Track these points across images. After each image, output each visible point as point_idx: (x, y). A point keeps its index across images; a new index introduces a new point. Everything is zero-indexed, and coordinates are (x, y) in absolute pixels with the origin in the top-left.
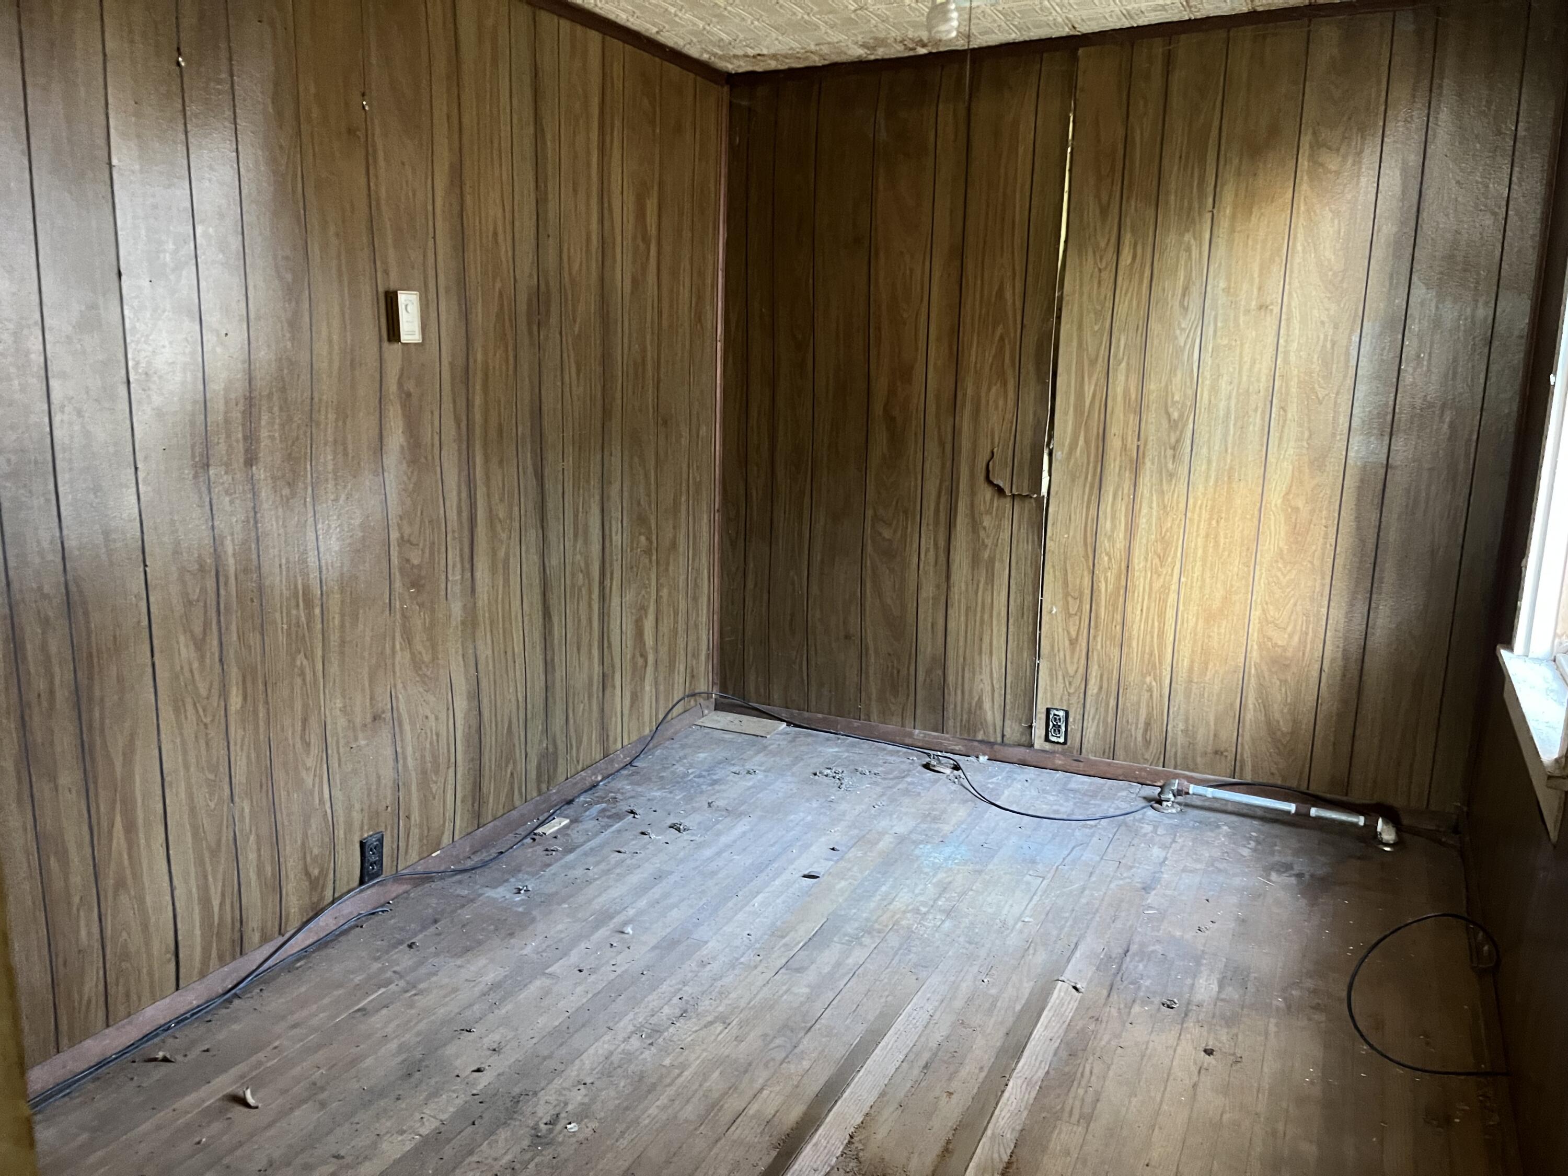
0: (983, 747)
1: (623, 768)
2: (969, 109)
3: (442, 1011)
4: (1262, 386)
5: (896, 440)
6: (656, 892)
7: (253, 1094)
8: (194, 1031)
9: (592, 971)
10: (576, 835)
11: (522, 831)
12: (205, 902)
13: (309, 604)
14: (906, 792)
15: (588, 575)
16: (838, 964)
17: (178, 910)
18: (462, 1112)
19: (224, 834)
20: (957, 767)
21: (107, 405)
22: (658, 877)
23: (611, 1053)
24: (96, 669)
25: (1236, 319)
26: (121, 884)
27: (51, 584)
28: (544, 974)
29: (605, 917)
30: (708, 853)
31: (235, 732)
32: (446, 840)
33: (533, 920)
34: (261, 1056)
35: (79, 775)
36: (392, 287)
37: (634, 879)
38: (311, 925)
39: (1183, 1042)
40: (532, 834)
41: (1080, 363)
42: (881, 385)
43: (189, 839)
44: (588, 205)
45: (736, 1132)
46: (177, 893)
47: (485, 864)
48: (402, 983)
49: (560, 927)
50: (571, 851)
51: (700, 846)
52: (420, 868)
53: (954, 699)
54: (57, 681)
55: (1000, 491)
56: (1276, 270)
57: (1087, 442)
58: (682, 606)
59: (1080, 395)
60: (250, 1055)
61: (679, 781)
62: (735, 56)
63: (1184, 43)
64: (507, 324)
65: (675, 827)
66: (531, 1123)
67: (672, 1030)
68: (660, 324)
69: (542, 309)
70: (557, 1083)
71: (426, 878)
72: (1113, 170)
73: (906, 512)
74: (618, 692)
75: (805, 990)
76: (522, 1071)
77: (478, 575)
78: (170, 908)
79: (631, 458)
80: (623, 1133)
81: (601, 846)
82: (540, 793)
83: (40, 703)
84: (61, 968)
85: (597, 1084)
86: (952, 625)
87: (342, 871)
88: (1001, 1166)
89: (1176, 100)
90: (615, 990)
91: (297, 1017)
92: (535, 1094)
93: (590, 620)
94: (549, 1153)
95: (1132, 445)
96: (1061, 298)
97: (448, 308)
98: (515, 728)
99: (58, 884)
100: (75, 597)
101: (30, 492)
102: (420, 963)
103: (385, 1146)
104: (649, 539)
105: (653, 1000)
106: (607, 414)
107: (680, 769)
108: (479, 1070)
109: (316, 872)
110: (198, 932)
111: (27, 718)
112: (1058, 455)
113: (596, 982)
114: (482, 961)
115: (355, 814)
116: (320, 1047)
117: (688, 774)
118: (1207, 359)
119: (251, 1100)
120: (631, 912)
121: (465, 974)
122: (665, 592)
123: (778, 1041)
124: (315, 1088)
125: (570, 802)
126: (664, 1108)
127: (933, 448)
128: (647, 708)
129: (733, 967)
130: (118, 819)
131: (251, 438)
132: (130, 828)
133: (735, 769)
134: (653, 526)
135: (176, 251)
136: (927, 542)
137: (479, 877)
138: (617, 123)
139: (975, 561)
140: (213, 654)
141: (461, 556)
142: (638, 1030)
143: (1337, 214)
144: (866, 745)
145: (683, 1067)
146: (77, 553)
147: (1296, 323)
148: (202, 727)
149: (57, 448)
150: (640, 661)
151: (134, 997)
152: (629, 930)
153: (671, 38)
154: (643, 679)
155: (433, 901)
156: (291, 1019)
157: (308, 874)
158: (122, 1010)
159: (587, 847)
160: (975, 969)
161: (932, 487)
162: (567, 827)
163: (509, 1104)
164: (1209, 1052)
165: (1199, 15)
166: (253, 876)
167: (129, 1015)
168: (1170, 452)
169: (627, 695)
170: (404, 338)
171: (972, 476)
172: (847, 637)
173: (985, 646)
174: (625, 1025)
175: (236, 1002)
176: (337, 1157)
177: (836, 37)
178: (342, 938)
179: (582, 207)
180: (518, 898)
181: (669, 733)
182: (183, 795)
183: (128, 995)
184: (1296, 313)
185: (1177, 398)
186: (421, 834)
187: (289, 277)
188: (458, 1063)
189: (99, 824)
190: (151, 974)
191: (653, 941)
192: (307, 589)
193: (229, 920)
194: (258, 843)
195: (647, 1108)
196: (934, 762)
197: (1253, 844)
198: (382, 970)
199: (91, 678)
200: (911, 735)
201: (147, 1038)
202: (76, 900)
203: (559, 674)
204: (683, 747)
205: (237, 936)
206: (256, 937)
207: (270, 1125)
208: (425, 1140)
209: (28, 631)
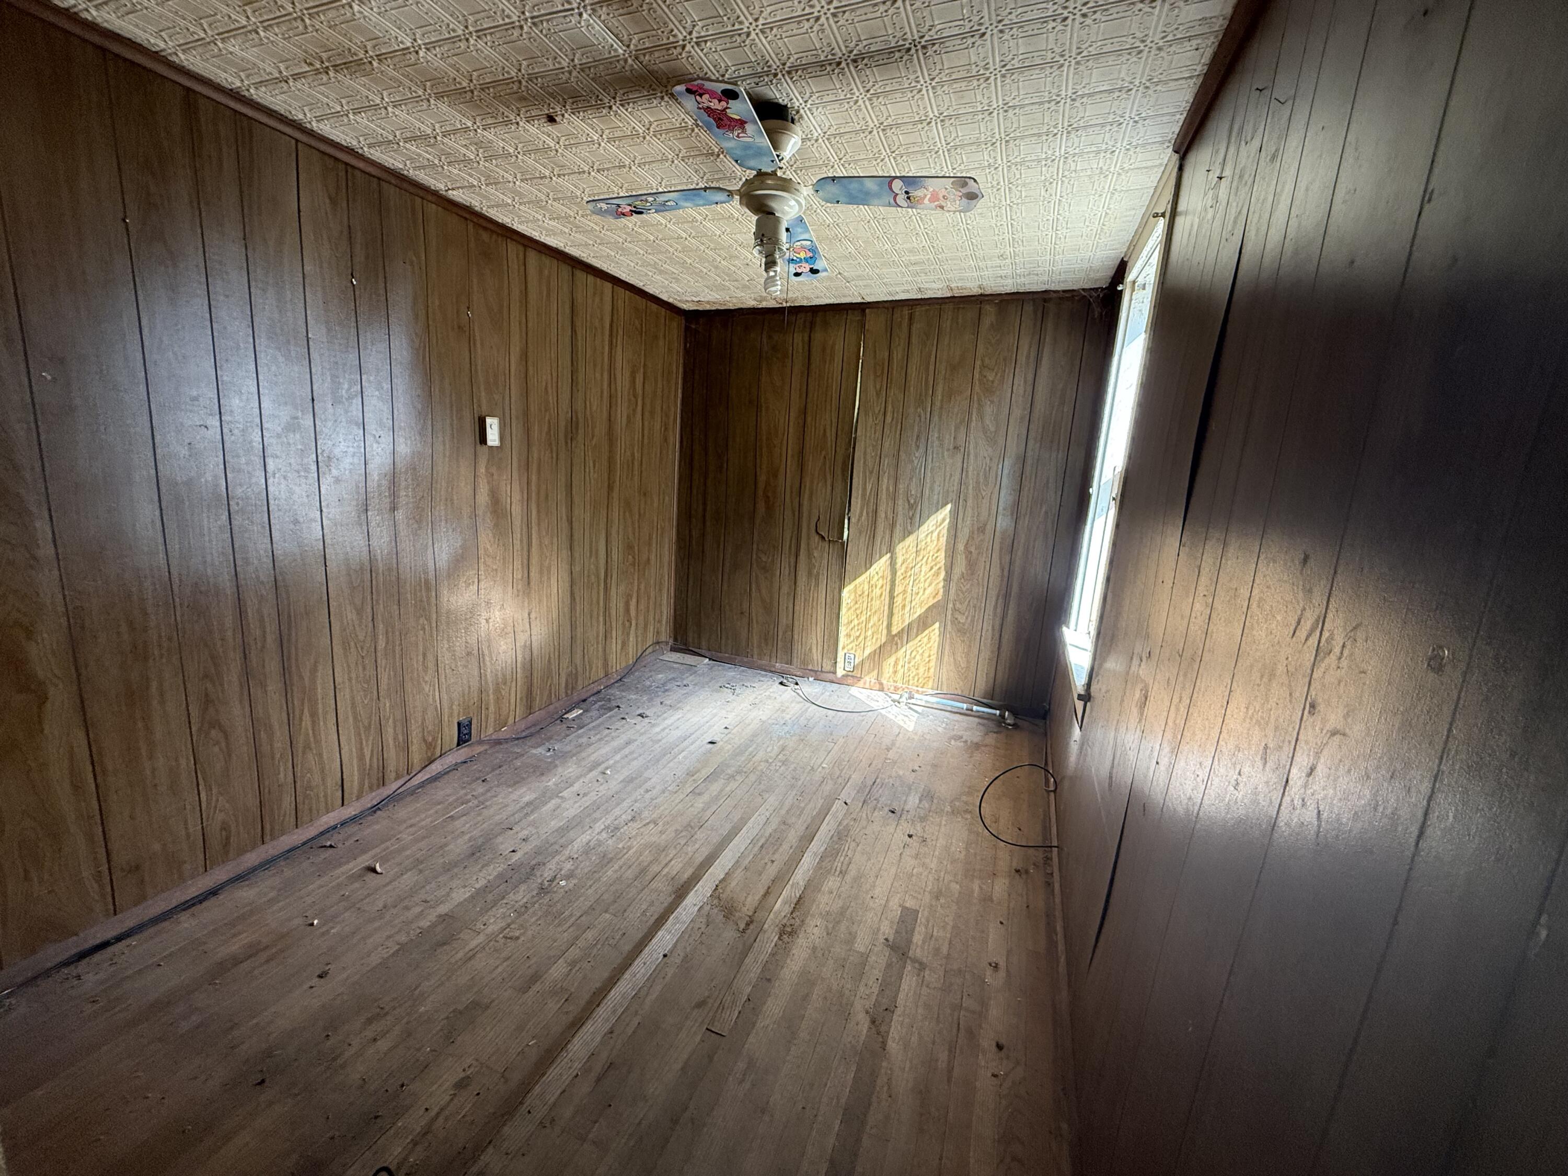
0: (812, 673)
1: (616, 682)
2: (810, 337)
3: (497, 818)
4: (955, 488)
5: (770, 508)
6: (627, 751)
7: (380, 866)
8: (352, 829)
9: (585, 795)
10: (586, 719)
11: (556, 717)
12: (361, 758)
13: (428, 589)
14: (769, 697)
15: (598, 577)
16: (722, 790)
17: (344, 761)
18: (500, 876)
19: (373, 718)
20: (797, 684)
21: (303, 474)
22: (628, 743)
23: (590, 841)
24: (293, 624)
25: (943, 453)
26: (307, 747)
27: (265, 575)
28: (557, 796)
29: (596, 765)
30: (657, 729)
31: (382, 662)
32: (511, 721)
33: (556, 766)
34: (388, 843)
35: (281, 685)
36: (483, 414)
37: (615, 744)
38: (427, 768)
39: (898, 831)
40: (561, 719)
41: (864, 472)
42: (762, 478)
43: (351, 719)
44: (602, 375)
45: (654, 885)
46: (343, 752)
47: (531, 735)
48: (476, 802)
49: (570, 770)
50: (581, 728)
51: (654, 726)
52: (494, 737)
53: (797, 647)
54: (268, 630)
55: (823, 538)
56: (963, 430)
57: (867, 514)
58: (652, 594)
59: (864, 489)
60: (382, 843)
61: (646, 690)
62: (687, 301)
63: (918, 310)
64: (553, 438)
65: (641, 715)
66: (539, 881)
67: (626, 828)
68: (643, 442)
69: (574, 431)
70: (557, 858)
71: (498, 742)
72: (883, 373)
73: (774, 547)
74: (614, 641)
75: (701, 805)
76: (538, 852)
77: (532, 574)
78: (338, 760)
79: (624, 512)
80: (591, 886)
81: (599, 725)
82: (567, 695)
83: (256, 643)
84: (267, 796)
85: (580, 858)
86: (797, 608)
87: (447, 739)
88: (795, 901)
89: (914, 340)
90: (596, 806)
91: (413, 821)
92: (544, 864)
93: (598, 603)
94: (547, 898)
95: (890, 516)
96: (855, 438)
97: (517, 428)
98: (552, 660)
99: (265, 748)
100: (280, 584)
101: (252, 522)
102: (488, 791)
103: (454, 895)
104: (634, 557)
105: (617, 812)
106: (610, 488)
107: (648, 683)
108: (513, 851)
109: (430, 739)
110: (356, 773)
111: (247, 652)
112: (853, 520)
113: (587, 801)
114: (525, 789)
115: (454, 707)
116: (424, 838)
117: (651, 686)
118: (929, 474)
119: (378, 869)
120: (611, 762)
121: (514, 796)
122: (642, 586)
123: (684, 834)
124: (419, 862)
125: (584, 701)
126: (616, 871)
127: (788, 513)
128: (631, 650)
129: (663, 792)
130: (306, 711)
131: (394, 495)
132: (314, 715)
133: (678, 684)
134: (636, 552)
135: (349, 389)
136: (785, 564)
137: (529, 742)
138: (621, 332)
139: (810, 574)
140: (367, 617)
141: (522, 564)
142: (607, 827)
143: (992, 402)
144: (750, 671)
145: (630, 848)
146: (281, 558)
147: (972, 457)
148: (360, 659)
149: (270, 497)
150: (627, 624)
151: (315, 812)
152: (608, 772)
153: (650, 289)
154: (628, 634)
155: (500, 756)
156: (410, 822)
157: (425, 740)
158: (306, 819)
159: (591, 726)
160: (794, 793)
161: (787, 535)
162: (581, 714)
163: (528, 870)
164: (910, 836)
165: (926, 297)
166: (391, 742)
167: (311, 820)
168: (909, 521)
169: (619, 642)
170: (490, 443)
171: (809, 528)
172: (742, 613)
173: (814, 621)
174: (599, 826)
175: (379, 812)
176: (426, 901)
177: (739, 294)
178: (446, 776)
179: (598, 375)
180: (548, 754)
181: (643, 664)
182: (348, 696)
183: (311, 810)
184: (972, 452)
185: (913, 492)
186: (495, 718)
187: (420, 406)
188: (502, 847)
189: (293, 713)
190: (326, 796)
191: (622, 778)
192: (427, 582)
193: (376, 767)
194: (394, 722)
195: (607, 872)
196: (785, 681)
197: (944, 725)
198: (466, 794)
199: (289, 629)
200: (774, 666)
201: (322, 834)
202: (278, 756)
203: (579, 630)
204: (650, 671)
205: (381, 774)
206: (393, 775)
207: (388, 884)
208: (478, 891)
209: (249, 603)
